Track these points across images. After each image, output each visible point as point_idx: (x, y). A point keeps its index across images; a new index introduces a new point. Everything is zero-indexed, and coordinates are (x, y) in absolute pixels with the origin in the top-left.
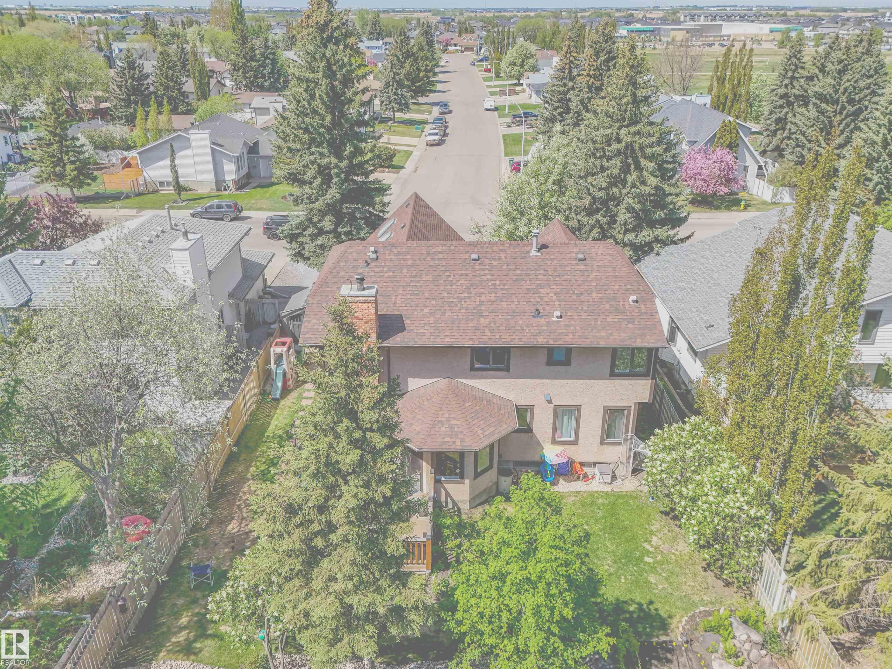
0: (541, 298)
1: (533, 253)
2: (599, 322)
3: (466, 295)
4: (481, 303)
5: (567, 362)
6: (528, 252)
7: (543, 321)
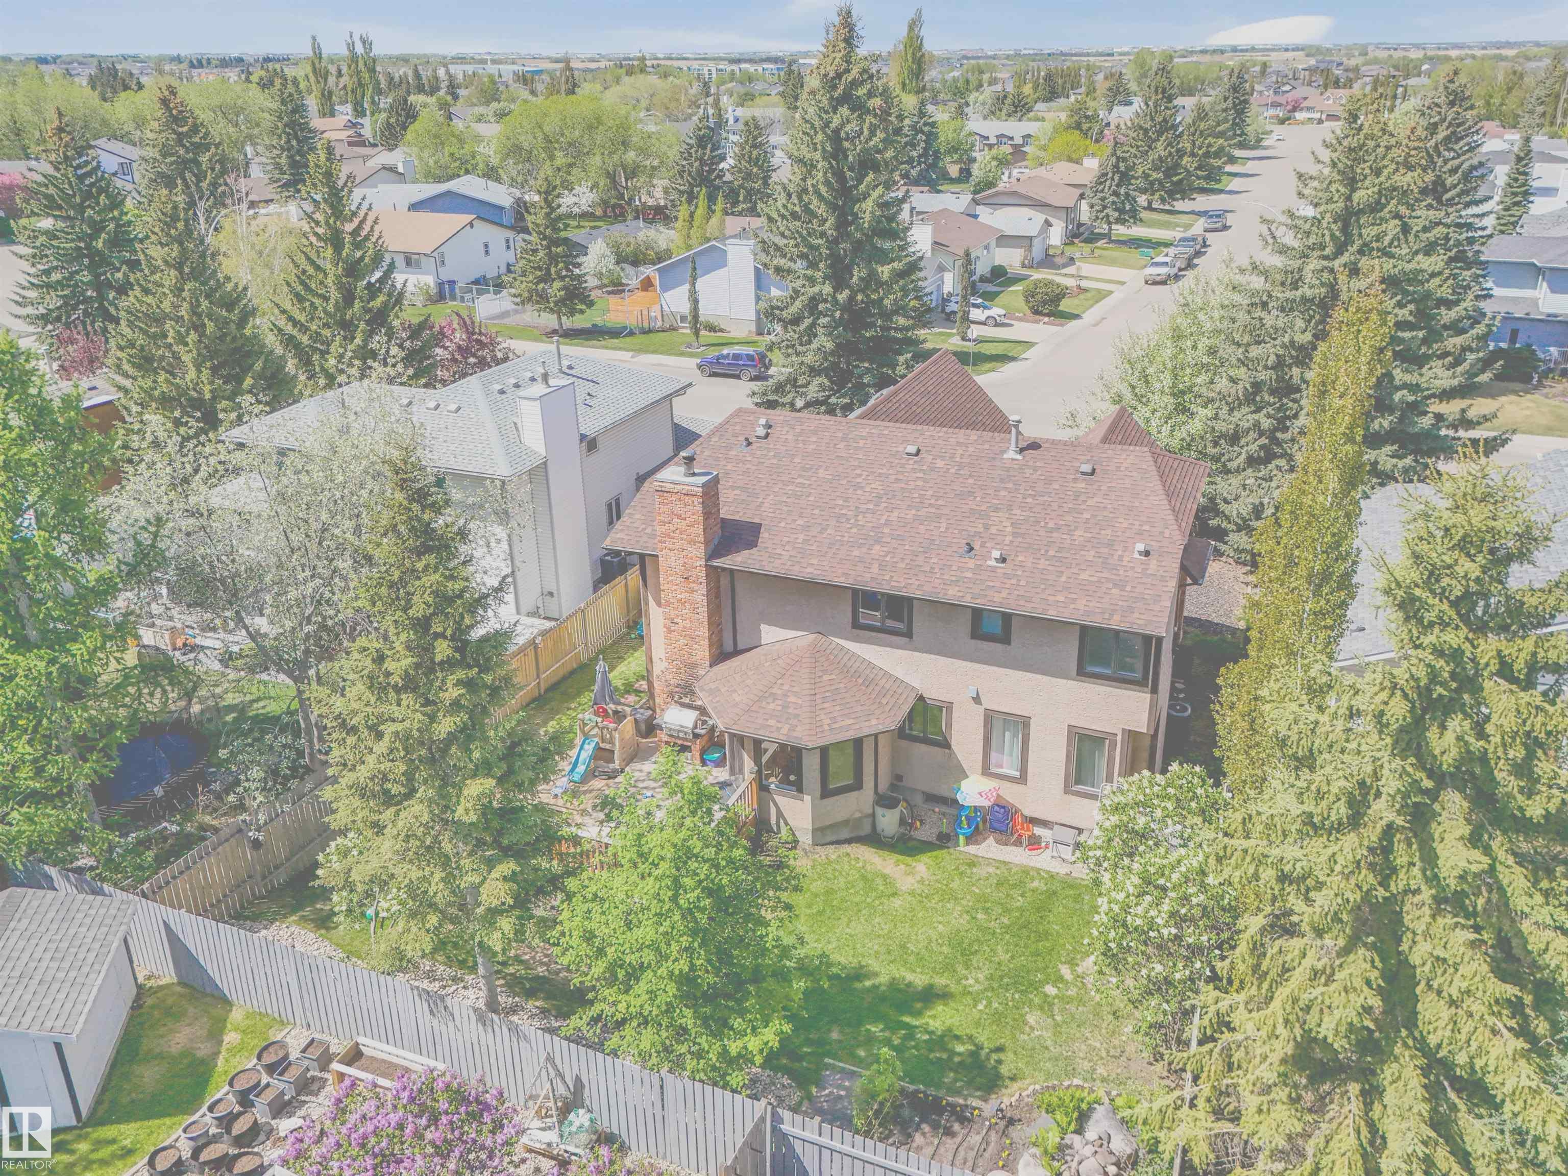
0: (987, 527)
1: (1011, 454)
2: (1063, 579)
3: (871, 506)
4: (888, 523)
5: (1005, 639)
6: (1004, 452)
7: (971, 564)
